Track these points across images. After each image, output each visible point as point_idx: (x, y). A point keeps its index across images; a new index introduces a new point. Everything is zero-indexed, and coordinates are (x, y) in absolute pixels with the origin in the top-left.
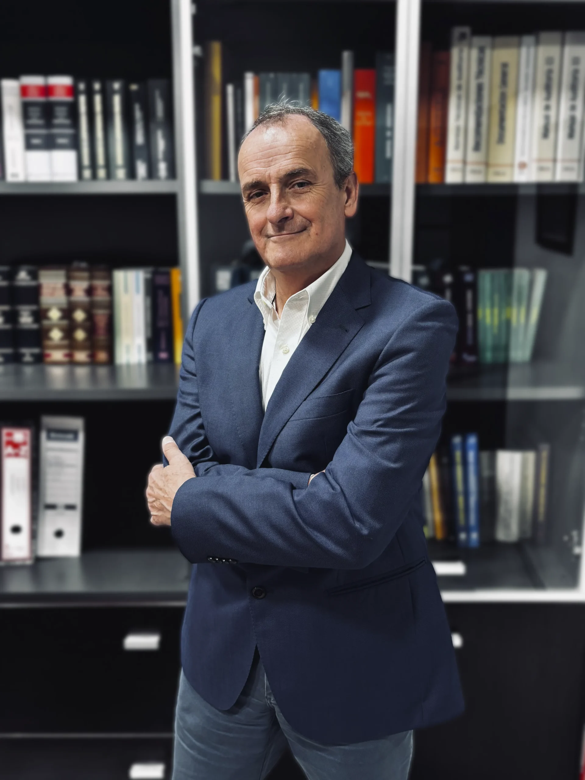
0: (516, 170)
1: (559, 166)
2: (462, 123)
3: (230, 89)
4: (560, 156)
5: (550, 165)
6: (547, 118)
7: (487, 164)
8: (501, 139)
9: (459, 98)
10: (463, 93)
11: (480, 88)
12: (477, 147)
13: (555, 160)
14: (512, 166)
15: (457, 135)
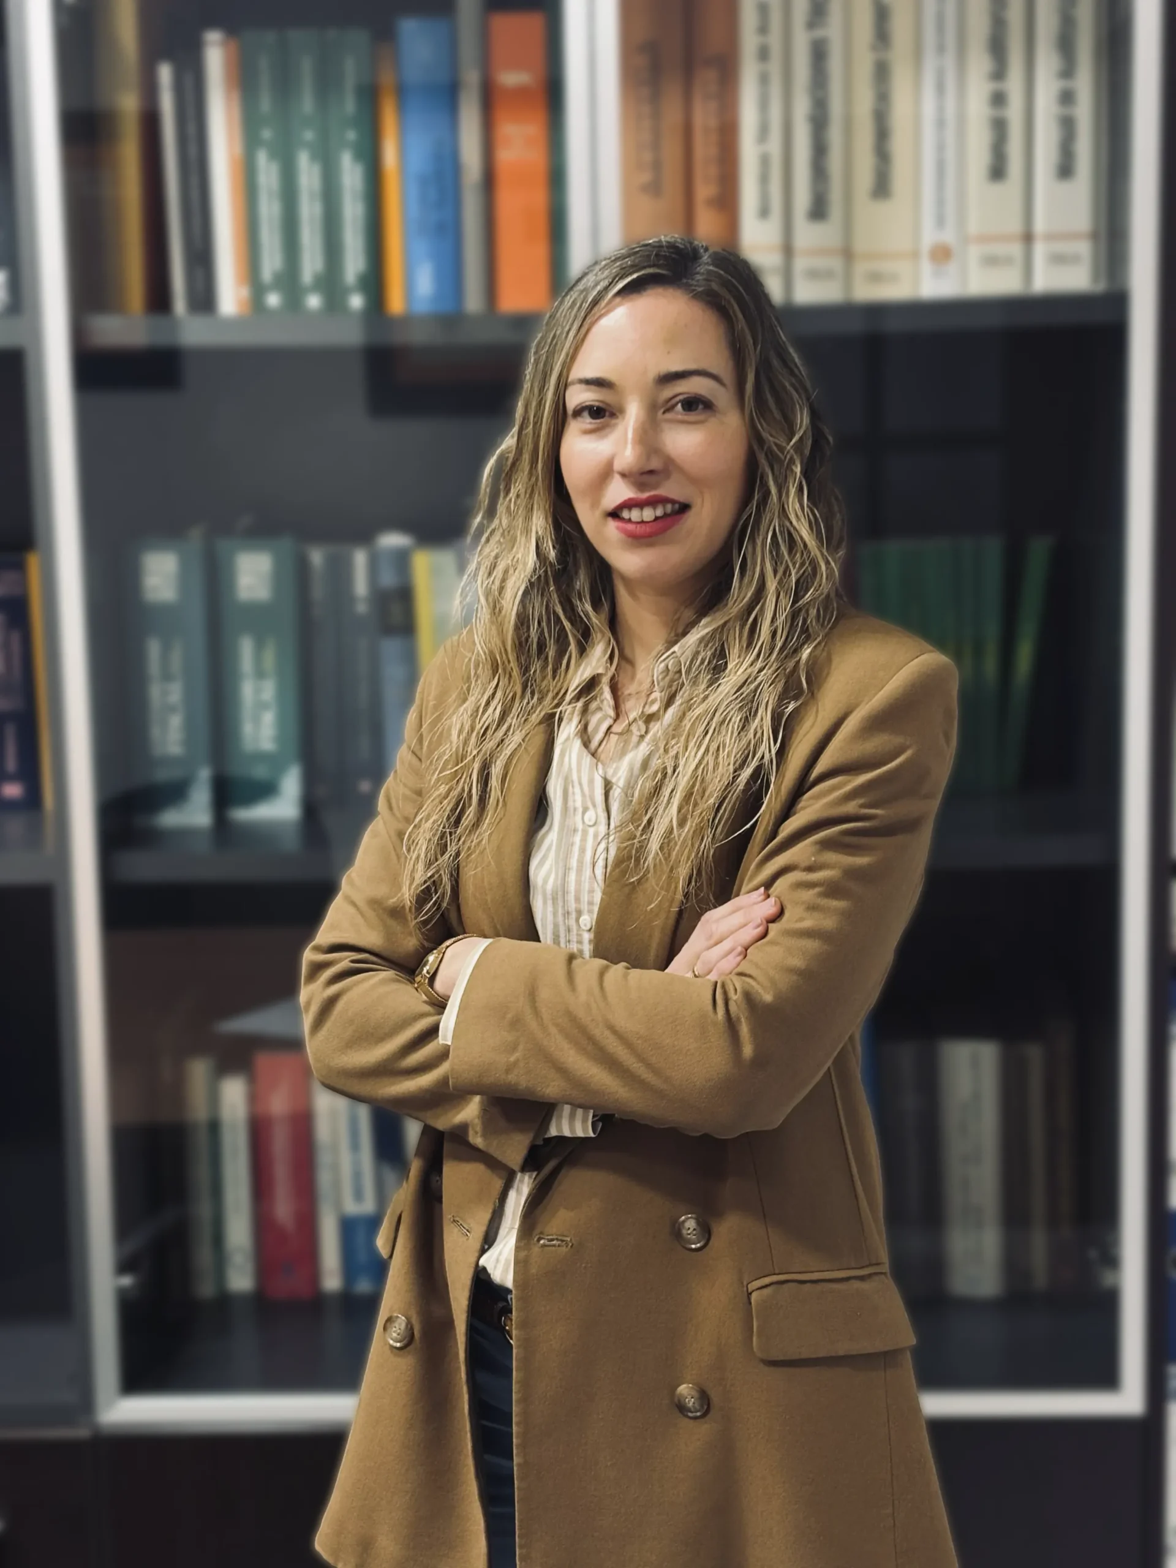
0: (926, 267)
1: (1040, 251)
2: (774, 146)
3: (165, 73)
4: (1040, 225)
5: (1016, 250)
6: (999, 127)
7: (848, 254)
8: (882, 187)
9: (764, 80)
10: (775, 67)
11: (819, 54)
12: (819, 211)
13: (1028, 238)
14: (915, 255)
15: (764, 179)
